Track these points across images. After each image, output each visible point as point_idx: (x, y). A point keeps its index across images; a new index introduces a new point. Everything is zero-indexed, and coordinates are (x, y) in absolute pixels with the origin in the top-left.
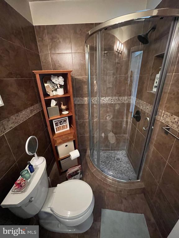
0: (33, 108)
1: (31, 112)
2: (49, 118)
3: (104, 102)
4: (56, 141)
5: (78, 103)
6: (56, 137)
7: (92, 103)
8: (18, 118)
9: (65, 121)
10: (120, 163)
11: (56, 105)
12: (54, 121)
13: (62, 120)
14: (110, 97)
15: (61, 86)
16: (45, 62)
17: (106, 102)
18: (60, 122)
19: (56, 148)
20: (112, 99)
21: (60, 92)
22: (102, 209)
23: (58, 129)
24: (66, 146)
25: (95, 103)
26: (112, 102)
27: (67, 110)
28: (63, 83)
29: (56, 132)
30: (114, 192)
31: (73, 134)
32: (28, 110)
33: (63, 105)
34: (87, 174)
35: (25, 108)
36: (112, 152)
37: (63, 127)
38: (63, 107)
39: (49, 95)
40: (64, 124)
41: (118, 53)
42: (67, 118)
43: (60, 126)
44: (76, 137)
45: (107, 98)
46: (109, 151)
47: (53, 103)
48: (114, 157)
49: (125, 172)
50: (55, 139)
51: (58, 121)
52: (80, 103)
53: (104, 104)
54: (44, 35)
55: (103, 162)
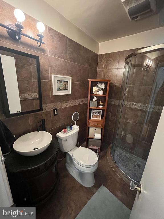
0: (83, 100)
1: (82, 102)
2: (90, 107)
3: (136, 107)
4: (90, 123)
5: (114, 104)
6: (91, 121)
7: (125, 106)
8: (75, 102)
9: (100, 113)
10: (138, 169)
11: (96, 100)
12: (92, 110)
13: (98, 111)
14: (142, 104)
15: (102, 89)
16: (99, 74)
17: (138, 107)
18: (96, 112)
19: (89, 128)
20: (144, 106)
21: (101, 93)
22: (102, 185)
23: (94, 117)
24: (95, 130)
25: (127, 106)
26: (144, 108)
27: (102, 105)
28: (103, 88)
29: (92, 118)
30: (118, 182)
31: (102, 123)
32: (81, 100)
33: (102, 102)
34: (104, 159)
35: (80, 98)
36: (135, 157)
37: (97, 117)
38: (101, 103)
39: (94, 94)
40: (98, 115)
41: (147, 68)
42: (101, 111)
43: (96, 115)
44: (104, 126)
45: (140, 105)
46: (133, 155)
47: (95, 99)
48: (135, 162)
49: (138, 177)
50: (89, 122)
51: (95, 111)
52: (115, 104)
53: (135, 109)
54: (103, 59)
55: (121, 159)
